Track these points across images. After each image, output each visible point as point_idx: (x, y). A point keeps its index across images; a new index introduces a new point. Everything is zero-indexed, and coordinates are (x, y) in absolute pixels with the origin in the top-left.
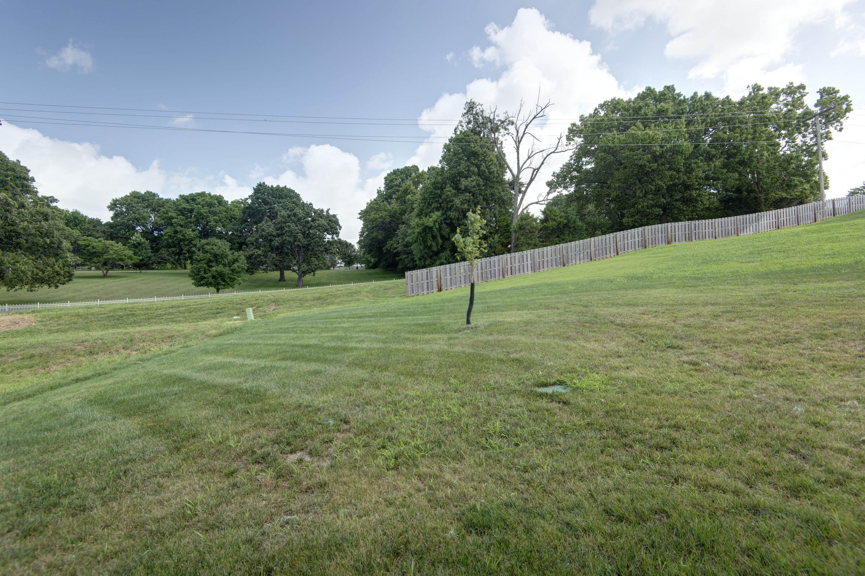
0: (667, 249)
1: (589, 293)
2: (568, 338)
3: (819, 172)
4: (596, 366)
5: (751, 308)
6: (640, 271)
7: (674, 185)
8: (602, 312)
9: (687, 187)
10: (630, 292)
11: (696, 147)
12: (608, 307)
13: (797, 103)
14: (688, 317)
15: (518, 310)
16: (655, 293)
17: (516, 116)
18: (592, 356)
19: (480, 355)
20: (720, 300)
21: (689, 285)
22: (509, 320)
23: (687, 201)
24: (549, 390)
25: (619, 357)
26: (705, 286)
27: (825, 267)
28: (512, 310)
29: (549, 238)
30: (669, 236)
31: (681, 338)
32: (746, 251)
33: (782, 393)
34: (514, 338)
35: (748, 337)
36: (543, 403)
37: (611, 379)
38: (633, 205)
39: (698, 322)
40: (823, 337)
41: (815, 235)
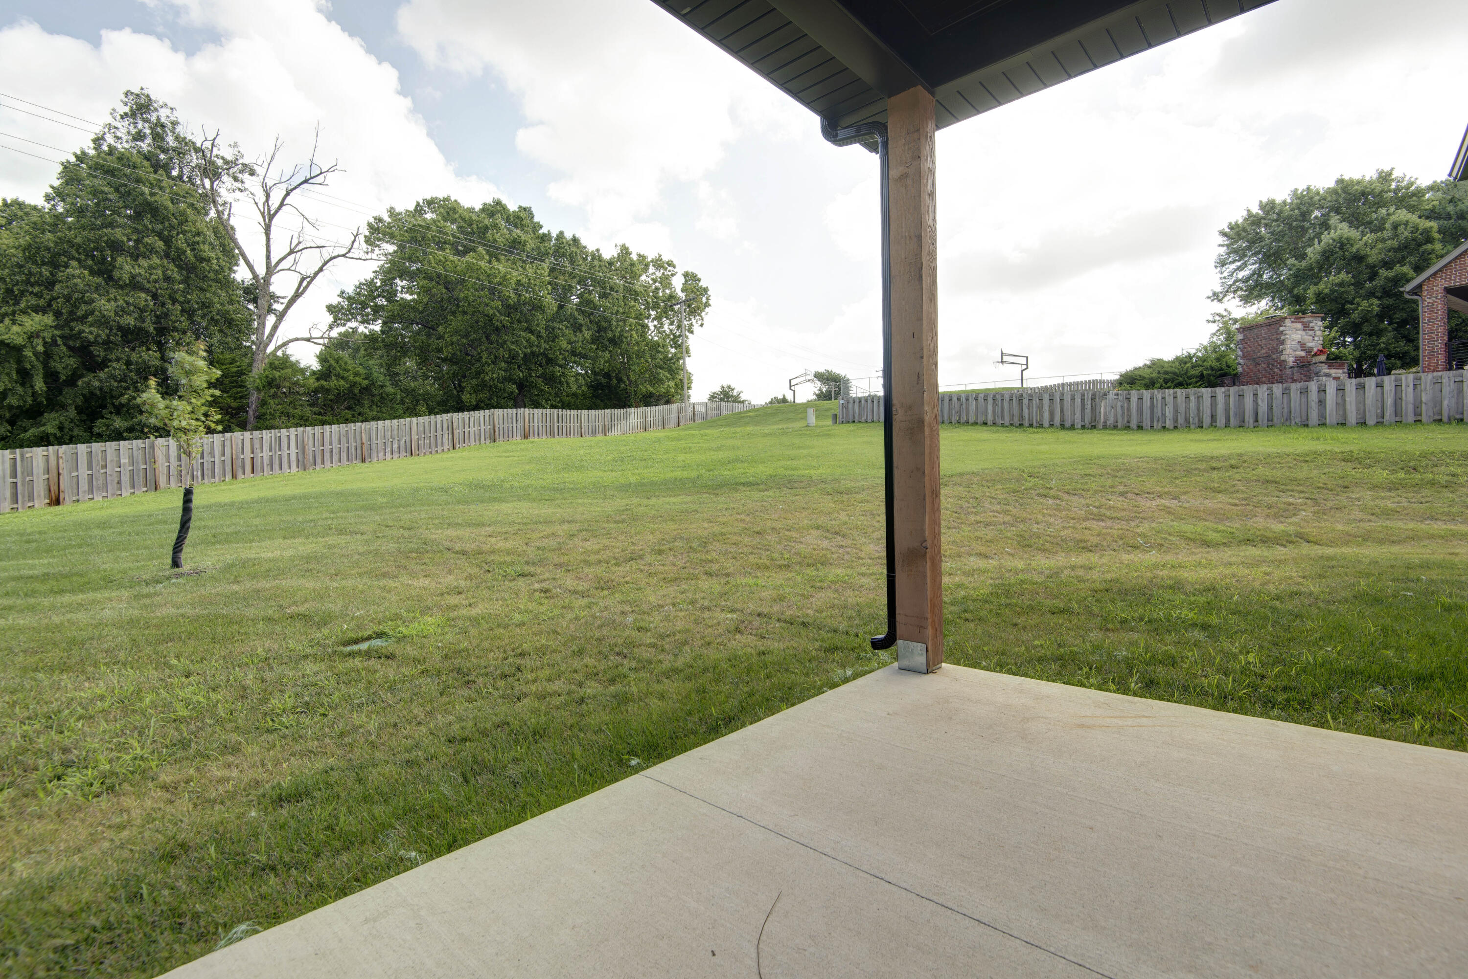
0: (523, 446)
1: (412, 509)
2: (384, 575)
3: (683, 369)
4: (429, 608)
5: (606, 525)
6: (486, 477)
7: (533, 354)
8: (435, 536)
9: (550, 361)
10: (472, 507)
11: (561, 307)
12: (442, 529)
13: (665, 281)
14: (542, 538)
15: (285, 538)
16: (505, 507)
17: (266, 165)
18: (422, 596)
19: (225, 616)
20: (578, 517)
21: (547, 497)
22: (270, 555)
23: (551, 380)
24: (364, 646)
25: (460, 593)
26: (563, 499)
27: (674, 481)
28: (271, 538)
29: (332, 409)
30: (527, 427)
31: (534, 564)
32: (610, 458)
33: (620, 608)
34: (285, 583)
35: (599, 557)
36: (357, 662)
37: (448, 619)
38: (478, 373)
39: (552, 543)
40: (660, 553)
41: (673, 443)
